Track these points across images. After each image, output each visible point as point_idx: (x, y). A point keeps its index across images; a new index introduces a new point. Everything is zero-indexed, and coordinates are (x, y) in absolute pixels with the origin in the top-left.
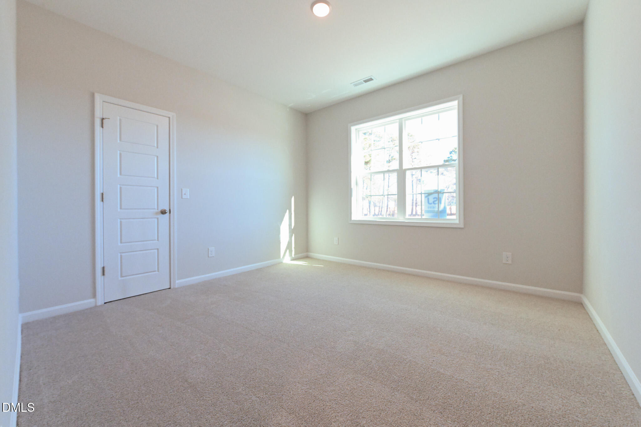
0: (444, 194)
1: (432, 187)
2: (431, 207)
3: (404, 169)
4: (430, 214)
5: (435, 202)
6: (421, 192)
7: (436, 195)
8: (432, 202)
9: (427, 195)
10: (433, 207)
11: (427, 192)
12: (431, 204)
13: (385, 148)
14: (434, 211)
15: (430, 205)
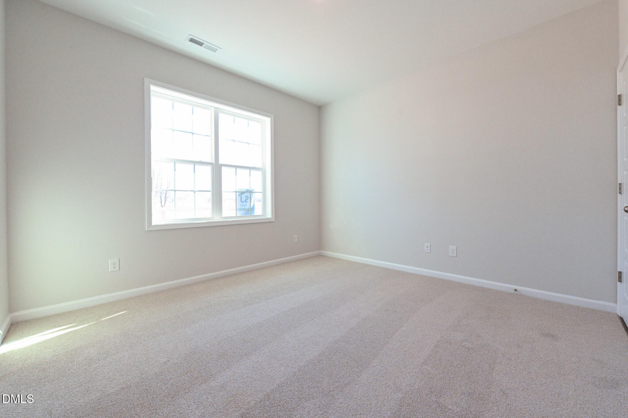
0: (254, 193)
1: (244, 187)
2: (243, 205)
3: (220, 164)
4: (242, 212)
5: (247, 201)
6: (236, 190)
7: (248, 194)
8: (244, 201)
9: (240, 193)
10: (245, 206)
11: (240, 191)
12: (243, 202)
13: (193, 134)
14: (246, 209)
15: (243, 204)
